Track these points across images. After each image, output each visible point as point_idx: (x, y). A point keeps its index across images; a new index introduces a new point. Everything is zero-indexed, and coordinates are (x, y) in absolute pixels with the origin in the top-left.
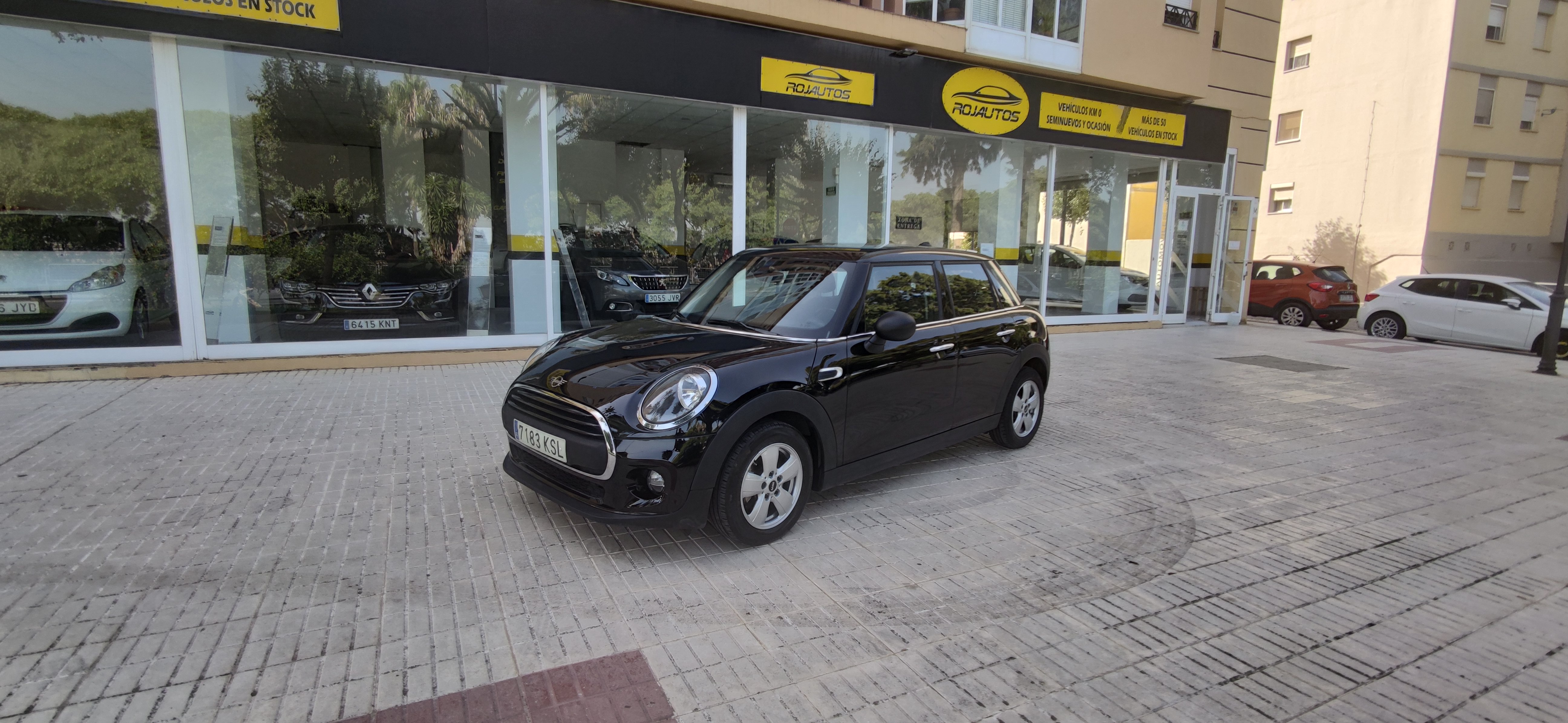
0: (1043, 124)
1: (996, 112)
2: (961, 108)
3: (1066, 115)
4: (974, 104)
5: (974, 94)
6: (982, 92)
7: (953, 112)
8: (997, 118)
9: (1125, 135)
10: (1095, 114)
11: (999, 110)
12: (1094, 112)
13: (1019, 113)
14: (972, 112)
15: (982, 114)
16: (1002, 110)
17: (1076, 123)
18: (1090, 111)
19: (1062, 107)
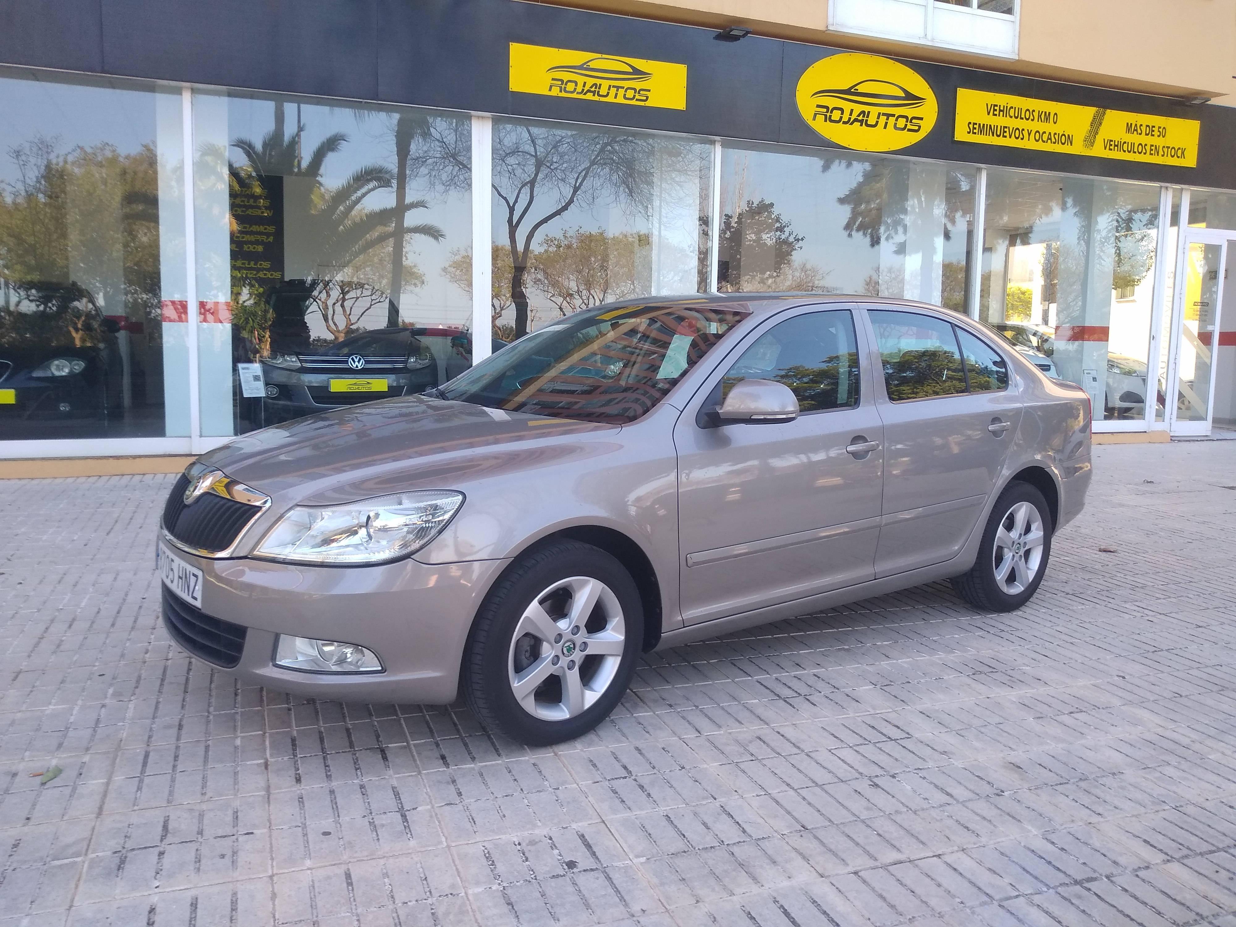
0: (961, 134)
1: (883, 119)
2: (827, 113)
3: (999, 121)
4: (847, 106)
5: (848, 92)
6: (861, 89)
7: (814, 119)
8: (885, 127)
9: (1098, 151)
10: (1047, 119)
11: (888, 116)
12: (1046, 117)
13: (921, 119)
14: (845, 119)
15: (861, 122)
16: (893, 115)
17: (1018, 133)
18: (1040, 116)
19: (993, 110)
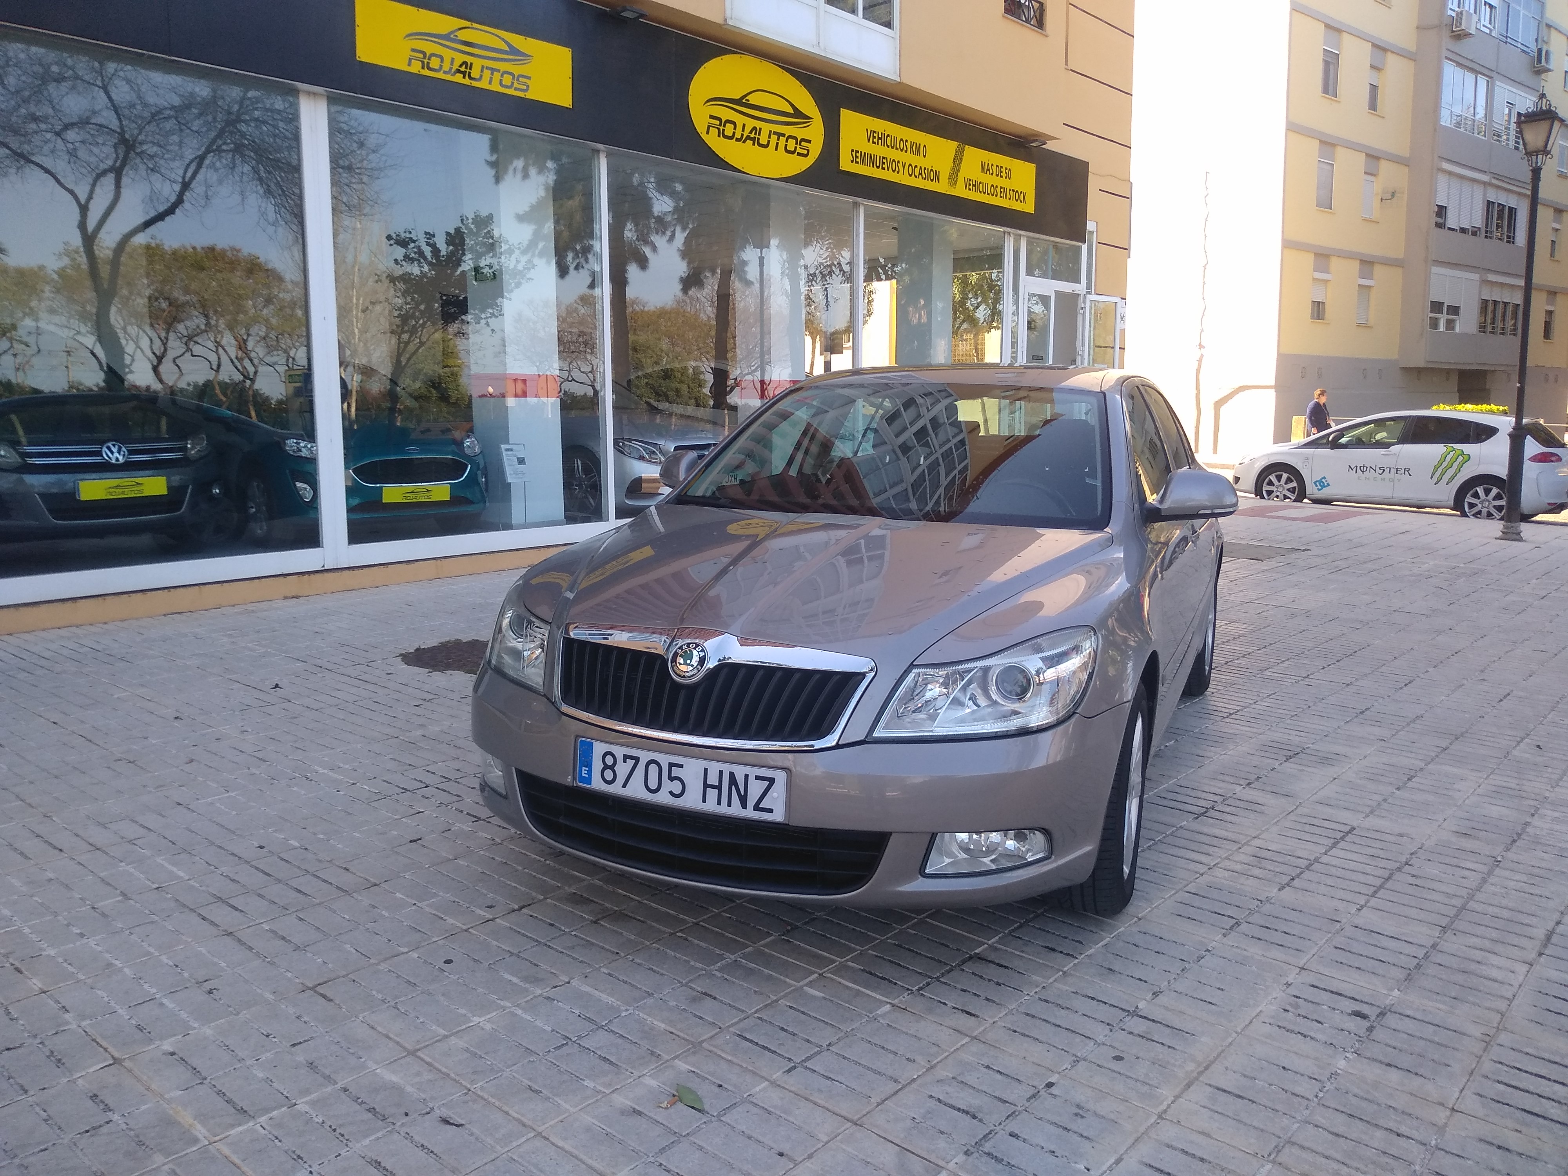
0: (846, 164)
1: (774, 138)
2: (719, 124)
3: (878, 150)
4: (740, 119)
5: (739, 102)
6: (753, 99)
7: (708, 133)
8: (776, 149)
9: (960, 191)
10: (918, 152)
11: (780, 135)
12: (917, 149)
13: (809, 142)
14: (738, 135)
15: (753, 139)
16: (784, 135)
17: (895, 166)
18: (912, 148)
19: (874, 137)
